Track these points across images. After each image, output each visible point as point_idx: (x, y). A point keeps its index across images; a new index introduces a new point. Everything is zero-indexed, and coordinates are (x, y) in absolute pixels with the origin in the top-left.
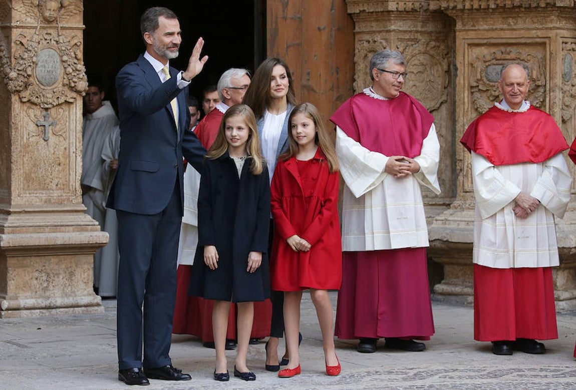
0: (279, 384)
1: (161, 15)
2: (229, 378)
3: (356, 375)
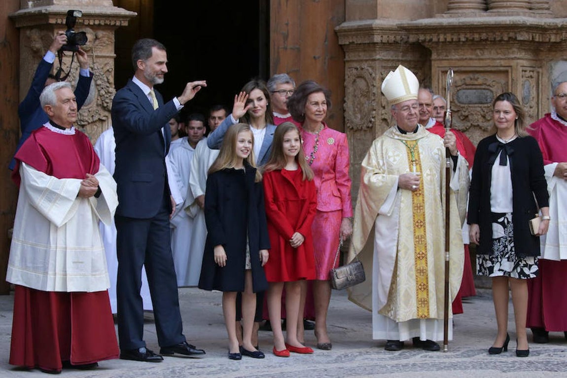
1: (153, 46)
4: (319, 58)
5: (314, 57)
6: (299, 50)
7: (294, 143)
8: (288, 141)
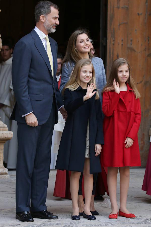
1: (51, 6)
2: (80, 218)
4: (141, 14)
5: (138, 14)
6: (128, 9)
7: (125, 73)
8: (121, 71)
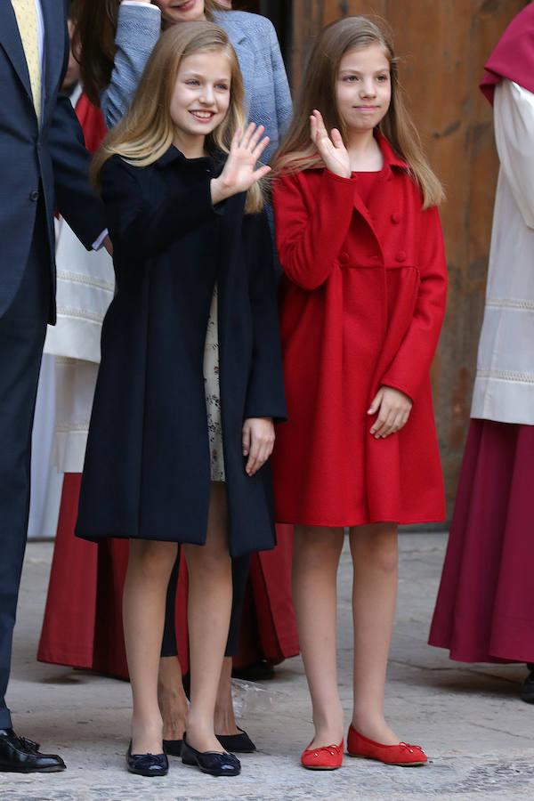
0: (303, 786)
2: (167, 768)
3: (513, 767)
